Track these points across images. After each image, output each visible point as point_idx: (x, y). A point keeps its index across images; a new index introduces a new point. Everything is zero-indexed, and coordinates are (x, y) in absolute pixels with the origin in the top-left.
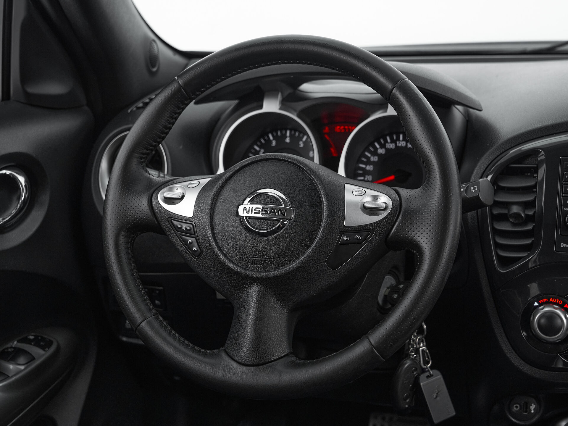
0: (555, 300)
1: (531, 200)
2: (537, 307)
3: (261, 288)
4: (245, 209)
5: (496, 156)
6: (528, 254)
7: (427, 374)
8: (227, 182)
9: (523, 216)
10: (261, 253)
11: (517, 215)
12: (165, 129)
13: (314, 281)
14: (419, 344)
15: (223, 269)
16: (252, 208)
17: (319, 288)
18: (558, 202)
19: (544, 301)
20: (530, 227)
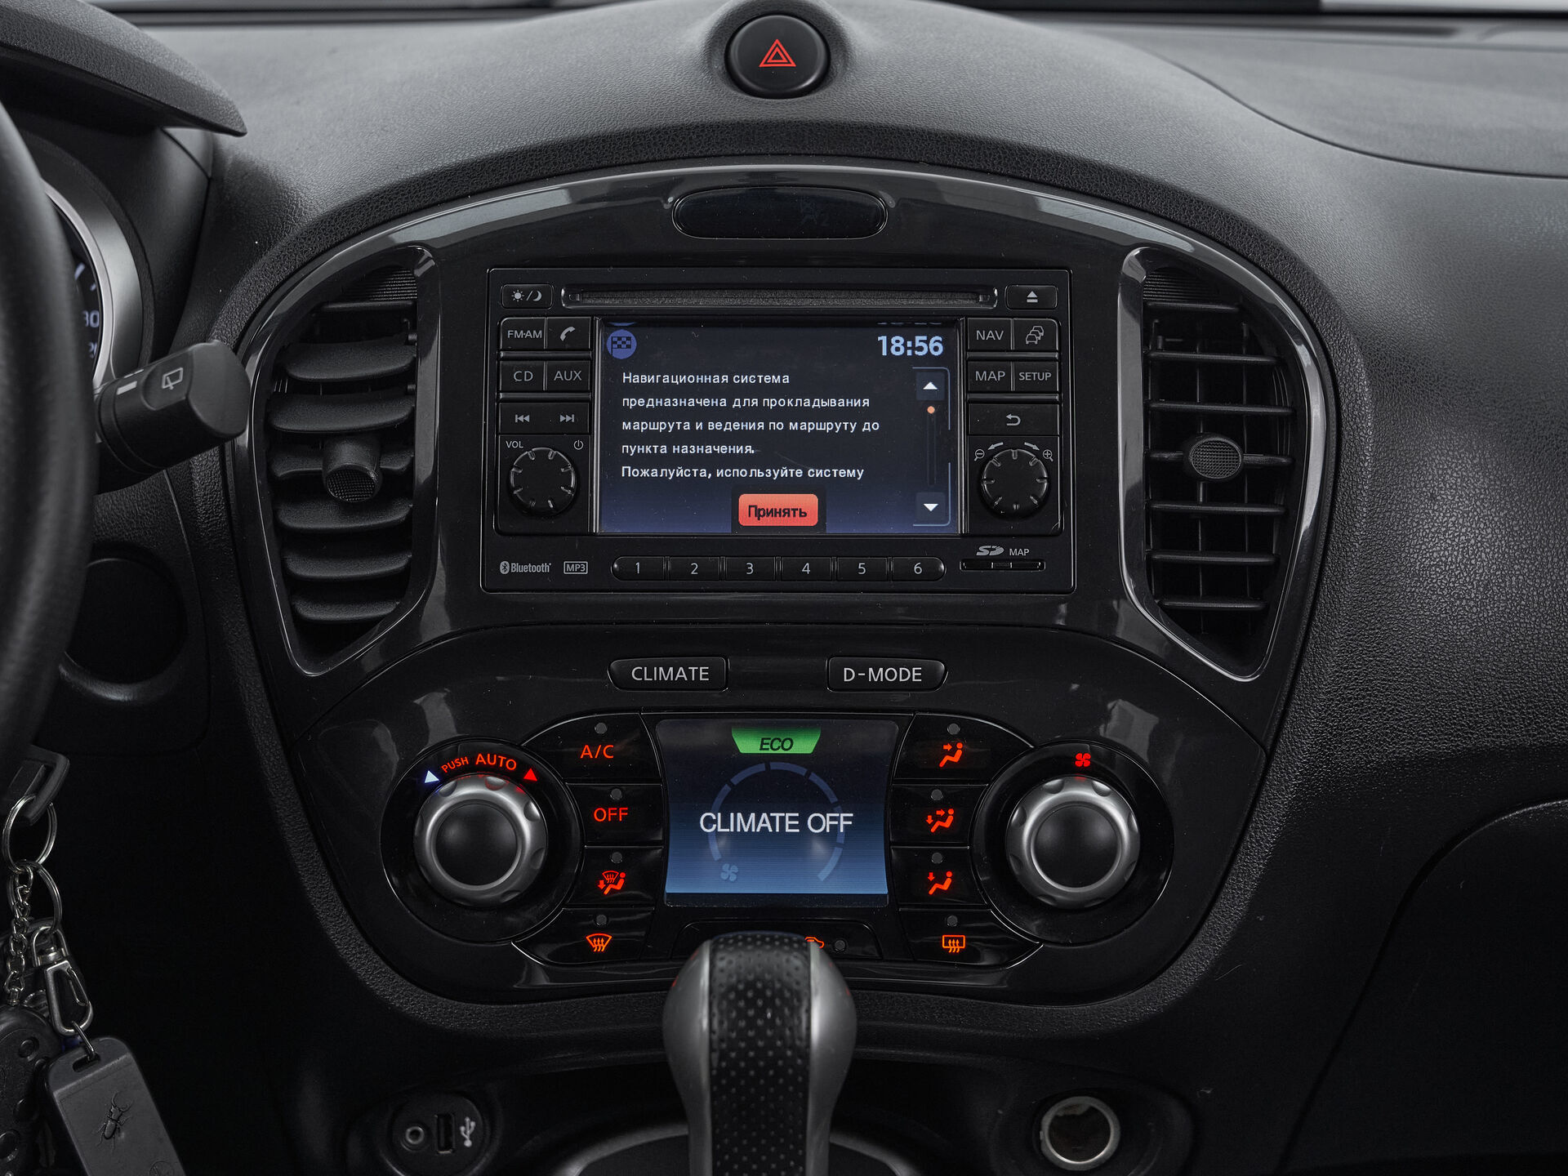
0: (492, 760)
1: (398, 420)
2: (434, 786)
5: (279, 279)
6: (398, 607)
7: (79, 1054)
9: (373, 476)
11: (354, 474)
14: (43, 952)
18: (485, 420)
19: (456, 764)
20: (399, 515)
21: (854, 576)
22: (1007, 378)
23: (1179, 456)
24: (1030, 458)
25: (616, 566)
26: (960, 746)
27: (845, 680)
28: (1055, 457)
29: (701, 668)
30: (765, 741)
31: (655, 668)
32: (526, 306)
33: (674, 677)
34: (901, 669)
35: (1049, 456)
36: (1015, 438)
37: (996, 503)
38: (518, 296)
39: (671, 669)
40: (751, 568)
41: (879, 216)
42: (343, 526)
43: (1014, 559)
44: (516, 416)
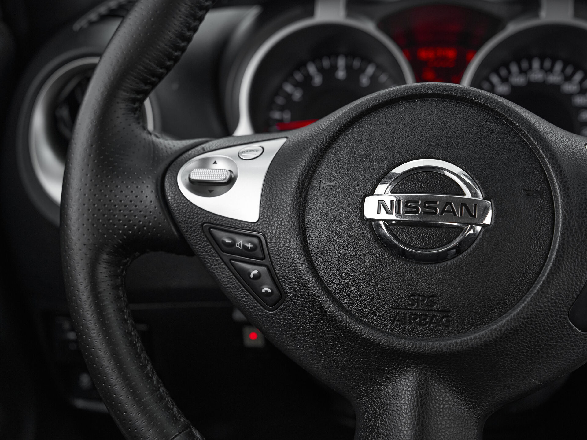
3: (425, 374)
4: (381, 203)
8: (330, 146)
10: (423, 300)
12: (180, 42)
13: (542, 357)
15: (337, 333)
16: (399, 202)
17: (551, 371)
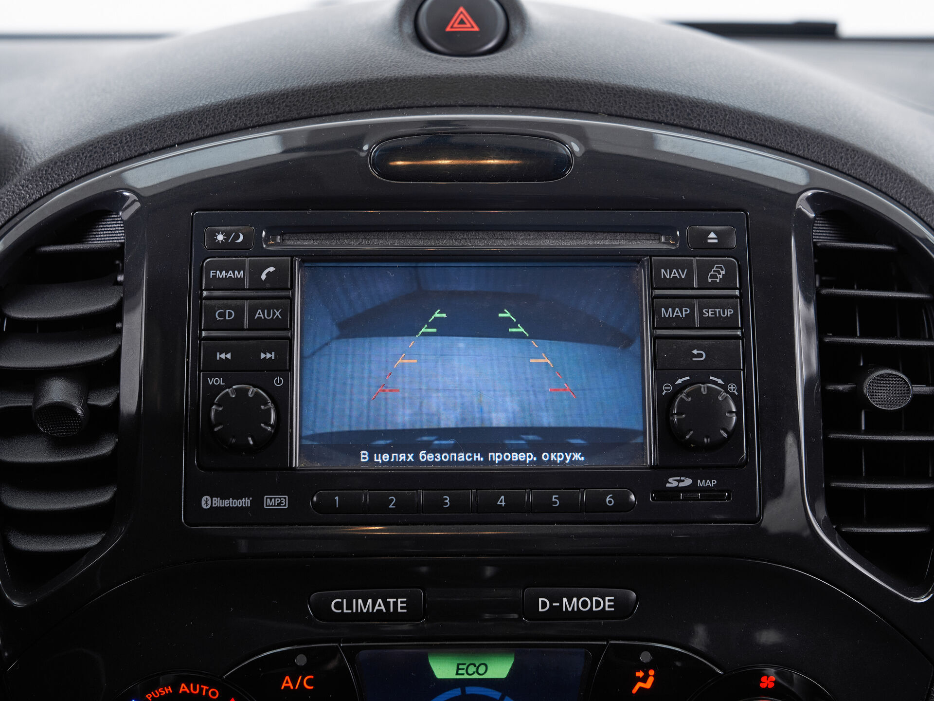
0: (195, 689)
1: (105, 358)
6: (104, 539)
9: (80, 412)
11: (62, 410)
18: (188, 357)
19: (160, 693)
20: (106, 449)
21: (548, 508)
22: (691, 316)
23: (852, 387)
24: (719, 392)
25: (315, 499)
26: (651, 672)
27: (540, 610)
28: (739, 390)
29: (399, 600)
30: (461, 667)
31: (354, 600)
32: (228, 248)
33: (373, 609)
34: (594, 599)
35: (734, 390)
36: (700, 373)
37: (687, 437)
38: (220, 237)
39: (370, 601)
40: (447, 501)
41: (564, 162)
42: (51, 460)
43: (702, 490)
44: (218, 354)
